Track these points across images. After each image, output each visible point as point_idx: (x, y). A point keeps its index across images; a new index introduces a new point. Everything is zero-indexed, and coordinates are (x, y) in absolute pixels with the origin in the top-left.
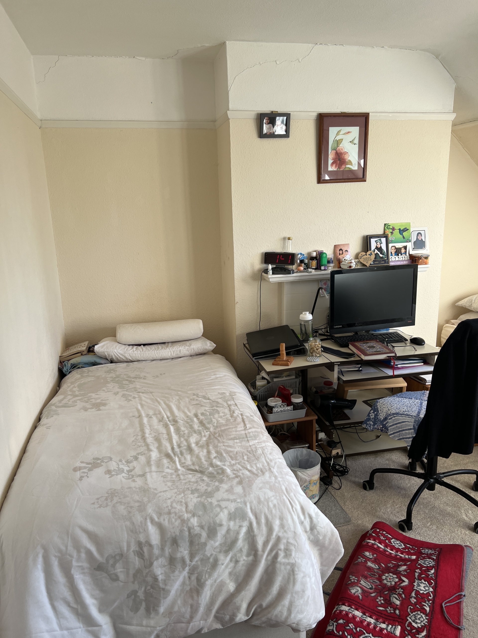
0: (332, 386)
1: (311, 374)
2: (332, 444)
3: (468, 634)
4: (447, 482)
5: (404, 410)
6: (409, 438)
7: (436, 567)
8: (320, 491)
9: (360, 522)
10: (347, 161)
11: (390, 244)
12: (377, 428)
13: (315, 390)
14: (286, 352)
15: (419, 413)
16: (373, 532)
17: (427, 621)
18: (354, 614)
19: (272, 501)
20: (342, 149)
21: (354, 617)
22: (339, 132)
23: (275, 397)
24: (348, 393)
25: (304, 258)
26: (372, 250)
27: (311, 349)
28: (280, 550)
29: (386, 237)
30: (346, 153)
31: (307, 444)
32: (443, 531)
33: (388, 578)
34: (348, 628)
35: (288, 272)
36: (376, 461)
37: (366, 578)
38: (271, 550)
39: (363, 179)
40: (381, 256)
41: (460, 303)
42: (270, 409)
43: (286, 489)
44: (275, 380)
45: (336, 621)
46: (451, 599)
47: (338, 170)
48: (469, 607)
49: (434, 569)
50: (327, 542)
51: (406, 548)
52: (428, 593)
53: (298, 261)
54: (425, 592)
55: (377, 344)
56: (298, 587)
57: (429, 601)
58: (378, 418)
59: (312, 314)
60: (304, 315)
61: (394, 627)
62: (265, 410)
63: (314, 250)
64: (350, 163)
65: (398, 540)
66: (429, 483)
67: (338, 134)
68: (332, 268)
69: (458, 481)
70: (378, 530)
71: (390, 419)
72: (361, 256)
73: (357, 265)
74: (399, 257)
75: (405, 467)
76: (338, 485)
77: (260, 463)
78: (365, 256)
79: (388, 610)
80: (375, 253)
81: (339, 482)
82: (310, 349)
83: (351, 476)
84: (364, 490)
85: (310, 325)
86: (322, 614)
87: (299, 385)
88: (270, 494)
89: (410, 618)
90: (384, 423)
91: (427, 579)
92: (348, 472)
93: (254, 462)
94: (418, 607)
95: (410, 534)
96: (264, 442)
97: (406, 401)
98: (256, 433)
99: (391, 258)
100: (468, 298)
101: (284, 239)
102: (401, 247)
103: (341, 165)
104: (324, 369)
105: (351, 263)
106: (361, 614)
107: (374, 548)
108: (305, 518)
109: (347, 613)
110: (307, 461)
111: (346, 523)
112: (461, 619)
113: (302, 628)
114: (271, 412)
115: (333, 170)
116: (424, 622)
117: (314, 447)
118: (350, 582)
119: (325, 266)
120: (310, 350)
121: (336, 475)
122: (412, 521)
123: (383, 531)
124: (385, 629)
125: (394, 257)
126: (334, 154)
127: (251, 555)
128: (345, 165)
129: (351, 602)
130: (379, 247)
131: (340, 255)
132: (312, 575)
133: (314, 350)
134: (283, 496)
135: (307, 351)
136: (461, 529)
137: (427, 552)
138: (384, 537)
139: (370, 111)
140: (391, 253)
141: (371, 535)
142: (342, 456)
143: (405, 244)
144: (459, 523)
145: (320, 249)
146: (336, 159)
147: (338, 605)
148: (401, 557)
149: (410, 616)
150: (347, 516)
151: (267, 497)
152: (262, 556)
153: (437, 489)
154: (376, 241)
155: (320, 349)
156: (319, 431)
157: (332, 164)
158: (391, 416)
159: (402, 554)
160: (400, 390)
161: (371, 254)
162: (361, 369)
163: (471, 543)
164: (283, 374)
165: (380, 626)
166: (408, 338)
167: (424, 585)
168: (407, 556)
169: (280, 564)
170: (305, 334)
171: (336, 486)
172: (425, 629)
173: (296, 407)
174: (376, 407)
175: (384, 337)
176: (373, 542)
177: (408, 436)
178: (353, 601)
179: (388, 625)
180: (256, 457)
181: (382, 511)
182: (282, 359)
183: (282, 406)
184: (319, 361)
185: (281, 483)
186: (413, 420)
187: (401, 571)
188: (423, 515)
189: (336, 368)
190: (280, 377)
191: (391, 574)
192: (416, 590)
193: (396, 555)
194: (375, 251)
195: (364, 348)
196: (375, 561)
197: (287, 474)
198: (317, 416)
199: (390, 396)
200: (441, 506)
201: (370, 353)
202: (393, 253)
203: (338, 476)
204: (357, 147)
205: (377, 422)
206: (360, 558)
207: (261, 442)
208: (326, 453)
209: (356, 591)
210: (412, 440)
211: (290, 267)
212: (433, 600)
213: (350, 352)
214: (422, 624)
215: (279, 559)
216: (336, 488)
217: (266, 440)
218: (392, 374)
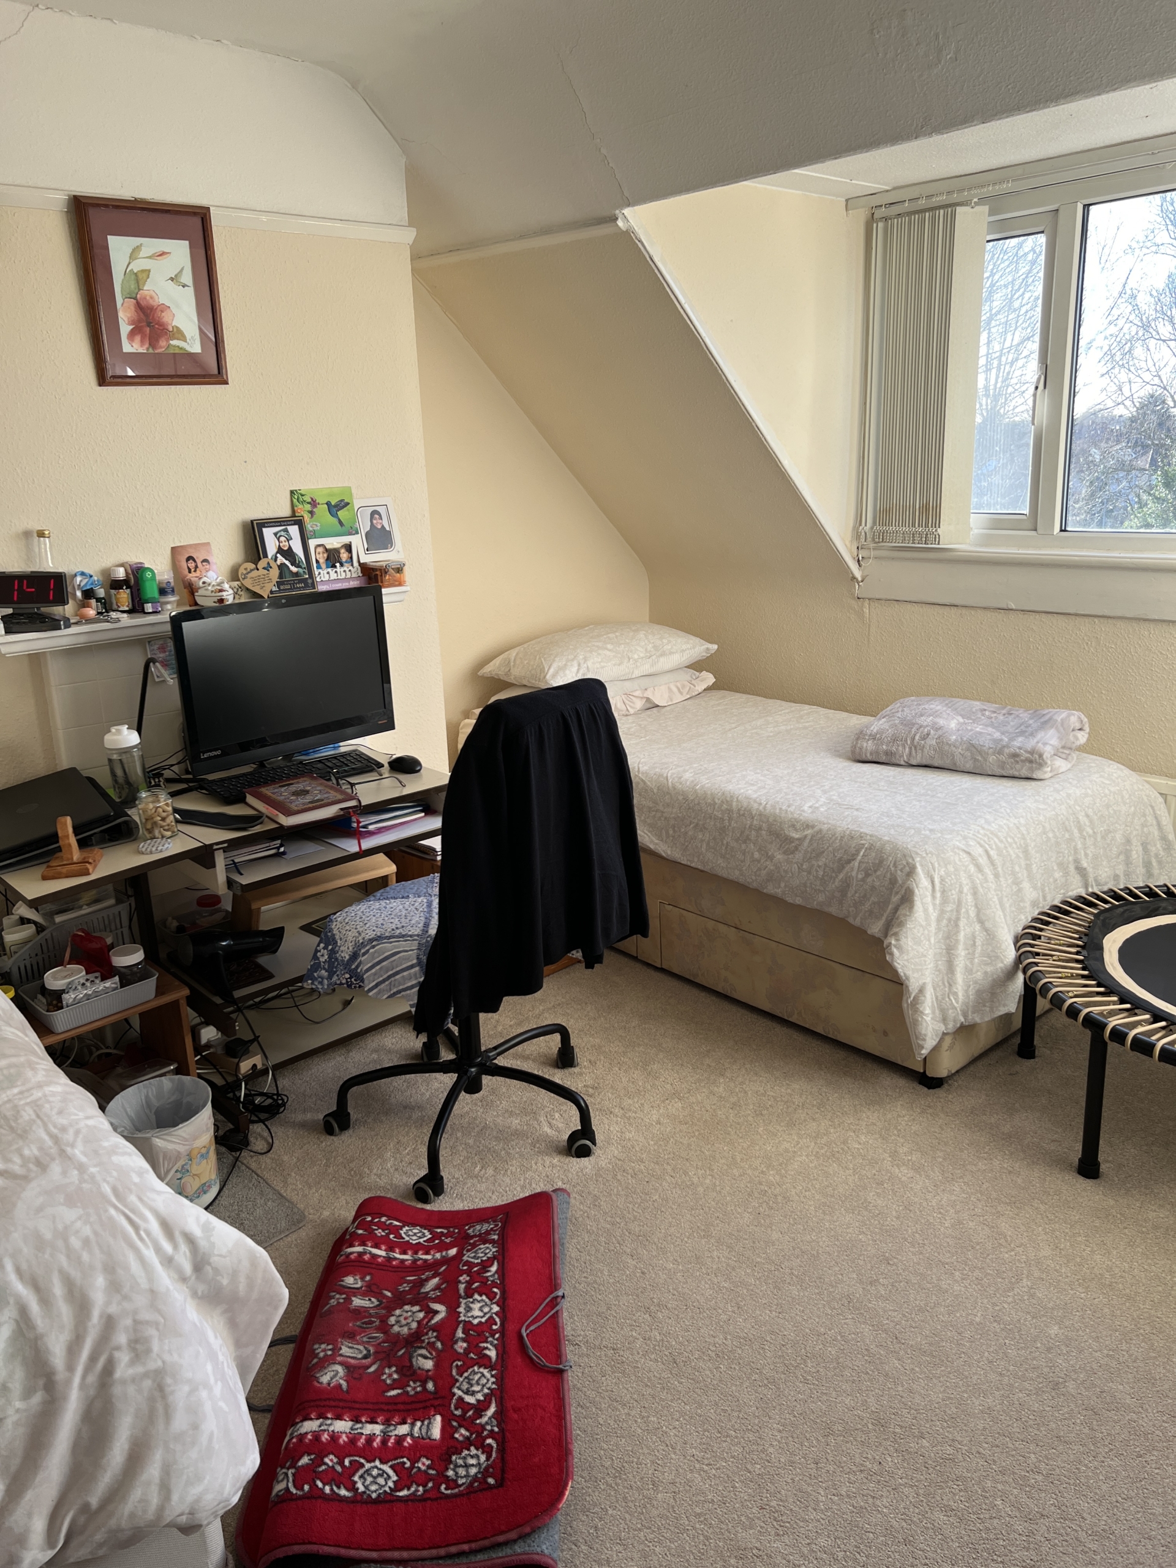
0: (219, 906)
1: (158, 886)
2: (236, 1048)
3: (580, 1375)
4: (506, 1065)
5: (394, 927)
6: (412, 987)
7: (500, 1257)
8: (220, 1170)
9: (326, 1213)
10: (171, 329)
11: (310, 541)
12: (338, 982)
13: (175, 924)
14: (78, 841)
15: (426, 925)
16: (357, 1228)
17: (493, 1380)
18: (333, 1431)
19: (77, 1232)
20: (151, 297)
21: (334, 1437)
22: (137, 249)
23: (65, 963)
24: (262, 916)
25: (92, 584)
26: (270, 557)
27: (147, 820)
28: (118, 1348)
29: (300, 523)
30: (165, 308)
31: (170, 1065)
32: (509, 1172)
33: (402, 1319)
34: (324, 1467)
35: (53, 624)
36: (349, 1060)
37: (351, 1336)
38: (93, 1359)
39: (219, 379)
40: (294, 569)
41: (488, 670)
42: (56, 999)
43: (115, 1190)
44: (58, 919)
45: (293, 1466)
46: (539, 1311)
47: (151, 351)
48: (576, 1318)
49: (496, 1263)
50: (242, 1288)
51: (435, 1236)
52: (491, 1318)
53: (79, 594)
54: (483, 1320)
55: (314, 783)
56: (180, 1422)
57: (493, 1336)
58: (337, 959)
59: (139, 731)
60: (114, 734)
61: (426, 1423)
62: (40, 1005)
63: (117, 563)
64: (179, 334)
65: (414, 1225)
66: (469, 1078)
67: (134, 254)
68: (175, 605)
69: (526, 1058)
70: (369, 1219)
71: (364, 954)
72: (245, 572)
73: (237, 596)
74: (336, 572)
75: (416, 1056)
76: (263, 1142)
77: (31, 1145)
78: (255, 573)
79: (409, 1389)
80: (279, 562)
81: (266, 1134)
82: (144, 820)
83: (293, 1113)
84: (328, 1137)
85: (136, 758)
86: (252, 1461)
87: (131, 920)
88: (69, 1215)
89: (459, 1388)
90: (353, 967)
91: (485, 1290)
92: (284, 1104)
93: (15, 1147)
94: (472, 1358)
95: (442, 1204)
96: (40, 1086)
97: (396, 904)
98: (12, 1071)
99: (319, 574)
100: (501, 657)
101: (27, 534)
102: (339, 546)
103: (157, 341)
104: (189, 865)
105: (221, 591)
106: (350, 1424)
107: (365, 1262)
108: (176, 1247)
109: (317, 1436)
110: (178, 1104)
111: (293, 1227)
112: (563, 1349)
113: (202, 1517)
114: (60, 1004)
115: (135, 351)
116: (488, 1385)
117: (192, 1066)
118: (315, 1361)
119: (153, 601)
120: (144, 825)
121: (256, 1119)
122: (442, 1174)
123: (380, 1218)
124: (408, 1434)
125: (325, 572)
126: (133, 308)
127: (35, 1392)
128: (168, 340)
129: (324, 1406)
130: (286, 548)
131: (190, 572)
132: (212, 1381)
133: (155, 824)
134: (106, 1211)
135: (137, 827)
136: (542, 1159)
137: (480, 1230)
138: (383, 1231)
139: (211, 203)
140: (317, 562)
141: (354, 1234)
142: (265, 1072)
143: (346, 539)
144: (538, 1145)
145: (134, 558)
146: (140, 321)
147: (292, 1426)
148: (426, 1261)
149: (458, 1384)
150: (295, 1210)
151: (60, 1227)
152: (68, 1382)
153: (488, 1086)
154: (275, 534)
155: (171, 818)
156: (202, 1023)
157: (132, 335)
158: (366, 946)
159: (427, 1253)
160: (382, 882)
161: (268, 567)
162: (282, 849)
163: (566, 1180)
164: (81, 899)
165: (396, 1432)
166: (384, 761)
167: (479, 1305)
168: (438, 1256)
169: (124, 1382)
170: (125, 786)
171: (259, 1145)
172: (493, 1399)
173: (129, 977)
174: (329, 934)
175: (329, 764)
176: (359, 1249)
177: (409, 984)
178: (327, 1403)
179: (413, 1425)
180: (19, 1132)
181: (375, 1171)
182: (68, 859)
183: (88, 984)
184: (172, 847)
185: (98, 1178)
186: (415, 945)
187: (428, 1293)
188: (465, 1153)
189: (220, 860)
190: (72, 909)
191: (407, 1307)
192: (465, 1321)
193: (415, 1261)
194: (276, 559)
195: (283, 798)
196: (369, 1291)
197: (113, 1151)
198: (187, 988)
199: (359, 900)
200: (499, 1120)
201: (299, 808)
202: (322, 561)
203: (263, 1121)
204: (190, 292)
205: (336, 967)
206: (333, 1297)
207: (28, 1090)
208: (224, 1074)
209: (332, 1376)
210: (419, 991)
211: (57, 610)
212: (503, 1330)
213: (251, 812)
214: (486, 1391)
215: (118, 1374)
216: (260, 1151)
217: (44, 1079)
218: (355, 849)
